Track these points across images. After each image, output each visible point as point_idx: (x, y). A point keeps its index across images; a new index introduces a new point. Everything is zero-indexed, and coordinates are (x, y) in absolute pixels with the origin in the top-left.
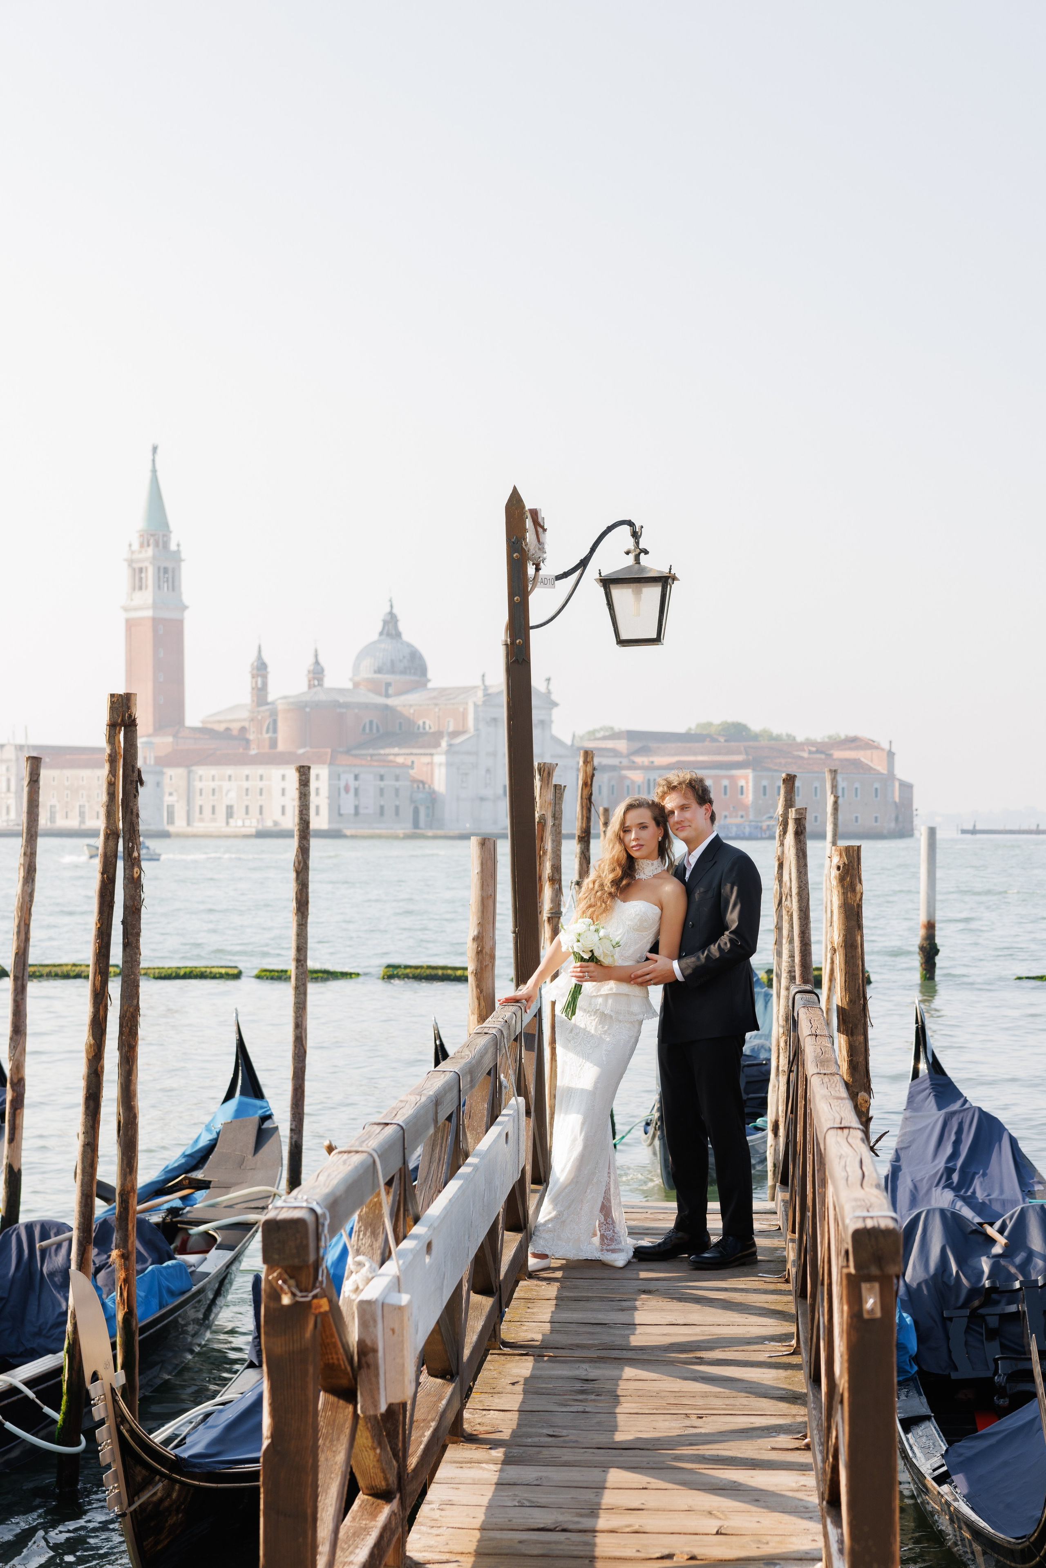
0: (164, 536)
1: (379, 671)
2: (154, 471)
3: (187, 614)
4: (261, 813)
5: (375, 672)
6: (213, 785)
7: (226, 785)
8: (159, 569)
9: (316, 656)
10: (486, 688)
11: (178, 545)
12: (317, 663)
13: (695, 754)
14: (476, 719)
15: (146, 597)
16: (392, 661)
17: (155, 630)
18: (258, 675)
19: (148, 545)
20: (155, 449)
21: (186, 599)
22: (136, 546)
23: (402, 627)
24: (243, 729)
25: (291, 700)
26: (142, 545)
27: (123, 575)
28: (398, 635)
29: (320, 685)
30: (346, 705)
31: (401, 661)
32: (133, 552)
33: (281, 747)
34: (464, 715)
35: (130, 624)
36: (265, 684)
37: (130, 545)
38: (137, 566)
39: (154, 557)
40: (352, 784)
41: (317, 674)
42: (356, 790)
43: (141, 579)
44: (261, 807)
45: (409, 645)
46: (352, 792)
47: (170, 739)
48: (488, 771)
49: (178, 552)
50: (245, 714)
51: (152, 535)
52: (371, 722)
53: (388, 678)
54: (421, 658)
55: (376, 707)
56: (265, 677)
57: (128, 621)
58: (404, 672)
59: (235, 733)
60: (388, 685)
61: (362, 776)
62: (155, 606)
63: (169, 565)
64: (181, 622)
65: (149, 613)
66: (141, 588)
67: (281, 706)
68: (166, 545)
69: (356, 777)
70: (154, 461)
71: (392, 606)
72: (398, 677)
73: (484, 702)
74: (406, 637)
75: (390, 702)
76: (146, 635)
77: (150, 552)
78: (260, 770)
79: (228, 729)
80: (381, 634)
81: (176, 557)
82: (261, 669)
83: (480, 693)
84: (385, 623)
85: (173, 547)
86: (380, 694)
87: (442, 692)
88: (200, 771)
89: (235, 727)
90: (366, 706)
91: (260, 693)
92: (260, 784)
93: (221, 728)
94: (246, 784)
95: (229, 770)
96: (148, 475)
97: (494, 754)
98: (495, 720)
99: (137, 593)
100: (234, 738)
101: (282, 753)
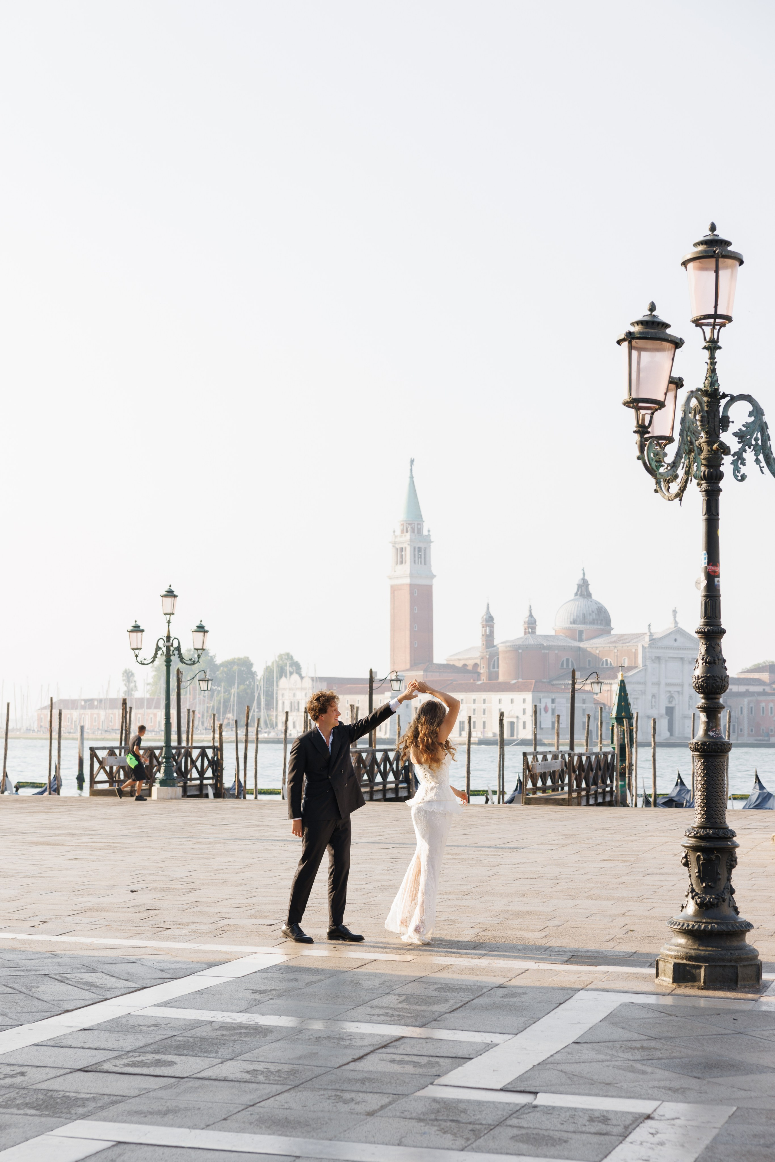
0: (418, 524)
1: (574, 622)
2: (412, 477)
3: (435, 581)
4: (484, 727)
5: (571, 623)
8: (414, 548)
9: (530, 611)
10: (651, 635)
11: (429, 531)
12: (531, 616)
14: (644, 658)
15: (406, 569)
16: (584, 614)
17: (412, 593)
18: (487, 626)
19: (407, 532)
20: (412, 461)
21: (434, 570)
22: (398, 532)
23: (591, 589)
24: (476, 665)
25: (508, 644)
26: (402, 532)
27: (390, 554)
28: (589, 595)
29: (534, 633)
30: (549, 648)
31: (590, 614)
32: (396, 537)
33: (501, 679)
34: (636, 655)
35: (394, 589)
36: (492, 632)
37: (394, 532)
38: (398, 546)
39: (411, 540)
40: (550, 706)
41: (531, 624)
42: (553, 710)
43: (402, 555)
44: (484, 723)
45: (597, 603)
46: (550, 711)
47: (421, 673)
48: (654, 696)
49: (429, 536)
50: (477, 654)
51: (410, 524)
52: (568, 660)
53: (582, 627)
54: (606, 612)
55: (571, 648)
56: (492, 627)
57: (392, 587)
58: (593, 623)
59: (470, 668)
60: (581, 632)
61: (557, 700)
62: (411, 576)
63: (422, 545)
64: (431, 587)
65: (407, 581)
66: (402, 563)
67: (501, 648)
68: (420, 531)
69: (553, 701)
70: (411, 470)
71: (584, 574)
72: (588, 627)
73: (650, 646)
74: (594, 597)
75: (582, 645)
76: (405, 597)
77: (408, 536)
78: (484, 695)
79: (465, 665)
80: (576, 594)
81: (428, 540)
82: (489, 621)
83: (647, 639)
84: (579, 586)
85: (425, 532)
86: (575, 640)
87: (621, 638)
89: (470, 663)
90: (565, 648)
91: (489, 639)
92: (484, 706)
93: (459, 664)
94: (473, 706)
96: (407, 480)
97: (658, 684)
98: (658, 658)
99: (399, 567)
100: (469, 672)
101: (500, 683)
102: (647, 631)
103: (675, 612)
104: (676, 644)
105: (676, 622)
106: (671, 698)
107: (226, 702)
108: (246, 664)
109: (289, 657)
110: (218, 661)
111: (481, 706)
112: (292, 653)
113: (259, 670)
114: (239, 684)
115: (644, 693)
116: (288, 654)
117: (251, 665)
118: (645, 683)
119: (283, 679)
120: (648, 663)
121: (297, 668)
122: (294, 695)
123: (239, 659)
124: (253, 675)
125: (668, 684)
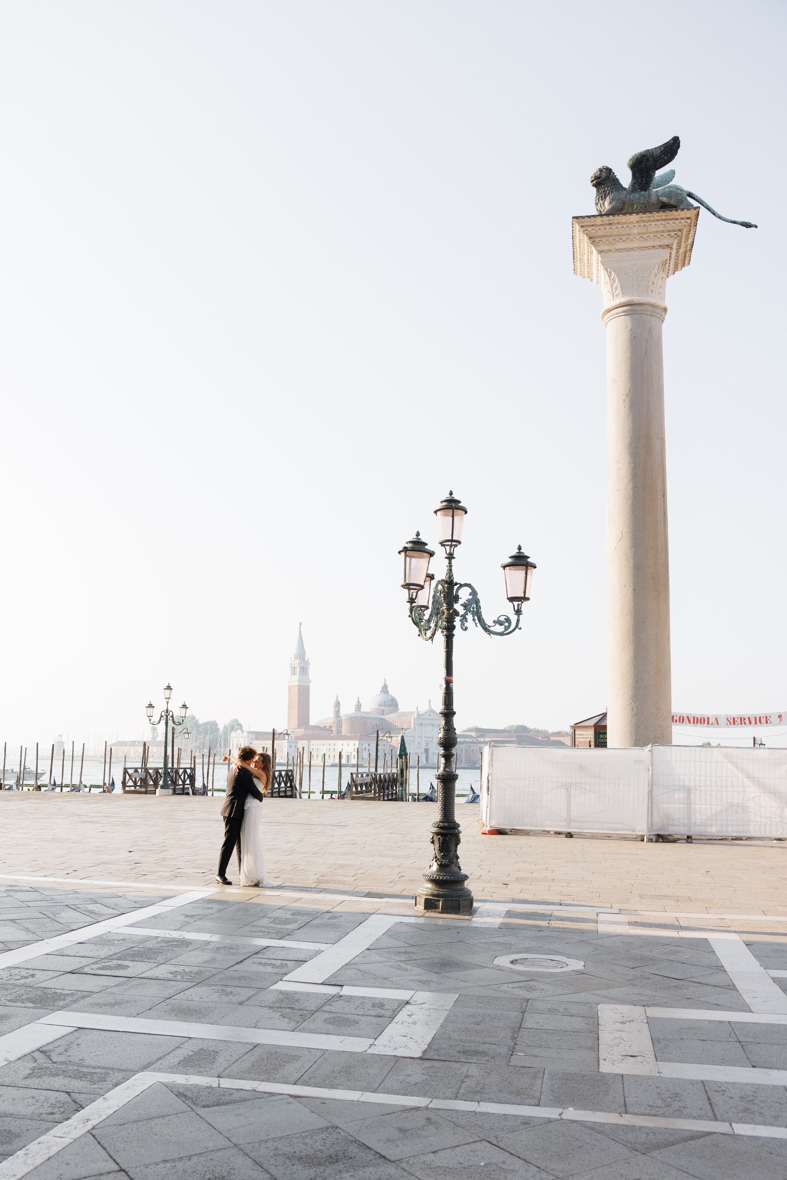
0: (303, 655)
1: (380, 706)
2: (300, 632)
3: (311, 684)
4: (334, 758)
5: (378, 706)
6: (317, 747)
7: (322, 747)
8: (301, 667)
9: (358, 700)
10: (418, 712)
11: (308, 659)
12: (359, 702)
13: (501, 738)
14: (414, 724)
15: (296, 677)
16: (385, 702)
17: (299, 690)
18: (336, 707)
19: (297, 659)
20: (301, 624)
21: (311, 678)
22: (293, 659)
23: (389, 689)
24: (331, 726)
25: (347, 716)
26: (295, 659)
27: (289, 670)
28: (388, 692)
29: (360, 710)
30: (367, 718)
31: (388, 702)
32: (292, 661)
33: (343, 734)
34: (410, 722)
35: (290, 688)
36: (339, 710)
37: (291, 659)
38: (293, 666)
39: (299, 663)
40: (367, 747)
41: (359, 706)
42: (369, 749)
43: (294, 672)
44: (334, 755)
45: (391, 696)
46: (366, 750)
47: (303, 730)
48: (419, 743)
49: (308, 661)
50: (331, 721)
51: (299, 655)
52: (376, 724)
53: (384, 708)
54: (396, 700)
55: (378, 718)
56: (339, 707)
57: (289, 686)
58: (389, 706)
59: (328, 728)
60: (383, 711)
61: (371, 745)
62: (299, 681)
63: (305, 666)
64: (309, 687)
65: (297, 683)
66: (294, 674)
67: (343, 718)
68: (304, 659)
69: (369, 745)
70: (300, 628)
71: (385, 682)
72: (387, 708)
73: (417, 718)
74: (390, 693)
75: (384, 717)
76: (296, 691)
77: (298, 661)
78: (334, 742)
79: (325, 726)
80: (381, 692)
81: (308, 663)
82: (338, 704)
83: (416, 714)
84: (383, 688)
85: (306, 659)
86: (380, 715)
87: (403, 714)
88: (313, 742)
89: (328, 725)
90: (375, 719)
91: (337, 713)
92: (334, 747)
93: (322, 726)
94: (329, 747)
95: (323, 742)
96: (298, 633)
97: (421, 737)
98: (421, 724)
99: (293, 676)
100: (327, 730)
101: (343, 736)
102: (416, 710)
103: (430, 701)
104: (430, 717)
105: (430, 706)
106: (427, 744)
107: (204, 743)
108: (214, 725)
109: (237, 721)
110: (200, 722)
111: (332, 747)
112: (238, 719)
113: (221, 727)
114: (210, 735)
115: (414, 741)
116: (236, 720)
117: (217, 725)
118: (414, 737)
119: (233, 732)
120: (416, 726)
121: (240, 727)
122: (238, 740)
123: (211, 722)
124: (218, 729)
125: (426, 737)
